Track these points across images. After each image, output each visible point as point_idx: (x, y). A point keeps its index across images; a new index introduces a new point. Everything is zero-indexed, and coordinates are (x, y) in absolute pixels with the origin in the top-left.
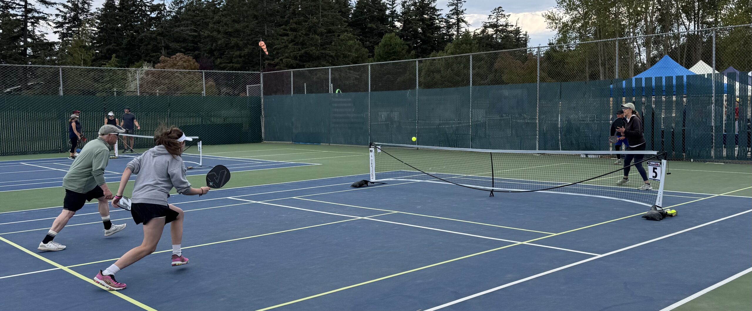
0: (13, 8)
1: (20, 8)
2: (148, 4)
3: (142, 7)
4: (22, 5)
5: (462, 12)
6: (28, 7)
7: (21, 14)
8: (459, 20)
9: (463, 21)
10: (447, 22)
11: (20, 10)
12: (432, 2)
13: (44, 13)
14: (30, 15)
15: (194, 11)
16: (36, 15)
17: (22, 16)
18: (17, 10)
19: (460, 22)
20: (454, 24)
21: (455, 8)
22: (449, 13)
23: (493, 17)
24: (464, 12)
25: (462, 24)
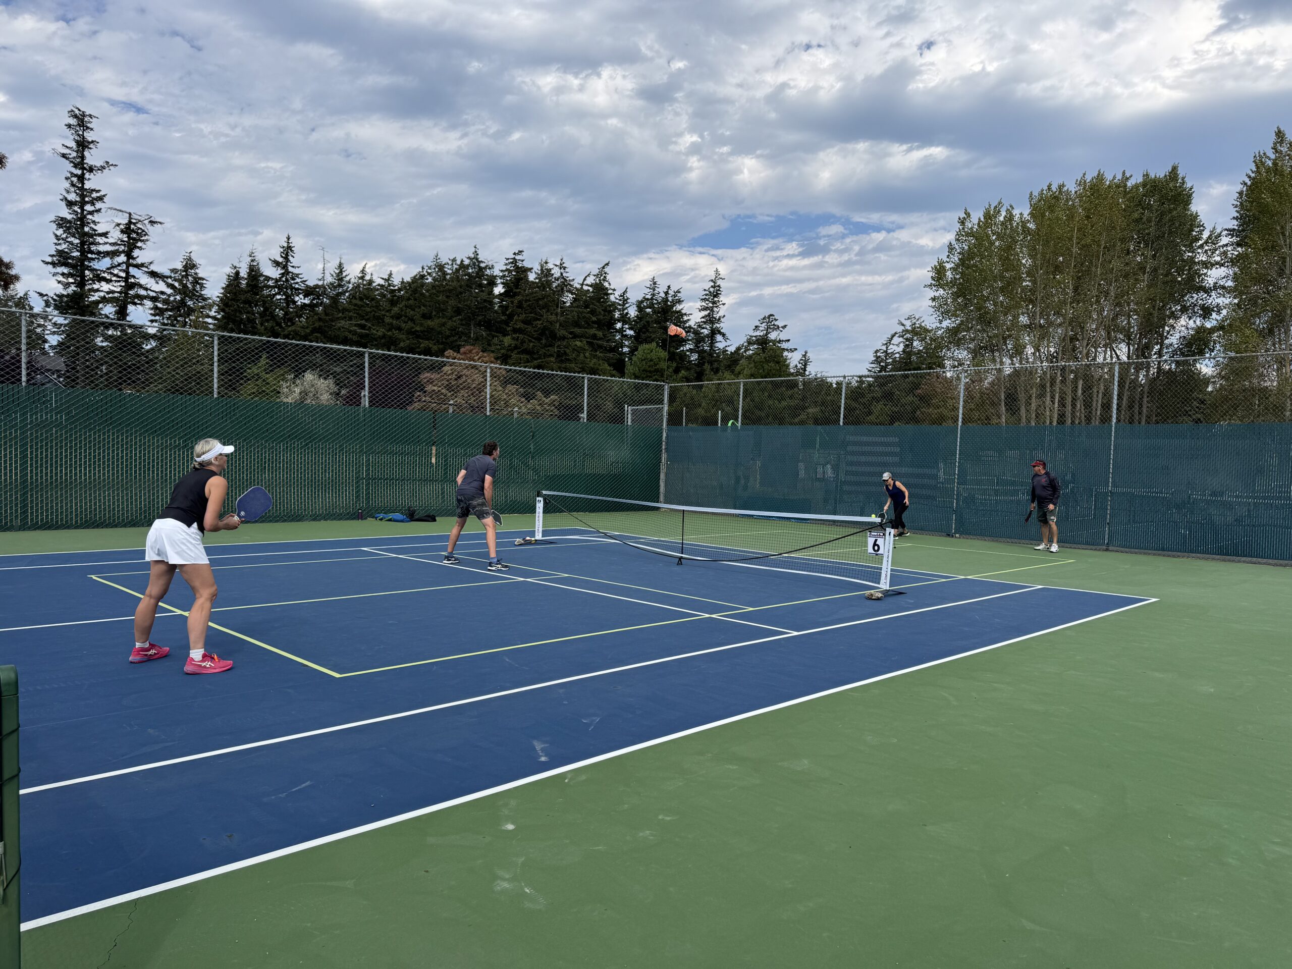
0: (108, 281)
1: (119, 281)
2: (297, 286)
3: (287, 289)
4: (122, 277)
5: (719, 319)
6: (130, 281)
7: (119, 289)
8: (714, 332)
9: (720, 333)
10: (696, 333)
11: (119, 284)
12: (678, 305)
13: (152, 289)
14: (131, 292)
15: (361, 299)
16: (142, 292)
17: (120, 293)
18: (113, 283)
19: (716, 334)
20: (707, 336)
21: (709, 314)
22: (700, 320)
23: (760, 328)
24: (722, 319)
25: (719, 338)
